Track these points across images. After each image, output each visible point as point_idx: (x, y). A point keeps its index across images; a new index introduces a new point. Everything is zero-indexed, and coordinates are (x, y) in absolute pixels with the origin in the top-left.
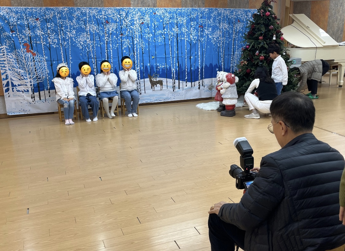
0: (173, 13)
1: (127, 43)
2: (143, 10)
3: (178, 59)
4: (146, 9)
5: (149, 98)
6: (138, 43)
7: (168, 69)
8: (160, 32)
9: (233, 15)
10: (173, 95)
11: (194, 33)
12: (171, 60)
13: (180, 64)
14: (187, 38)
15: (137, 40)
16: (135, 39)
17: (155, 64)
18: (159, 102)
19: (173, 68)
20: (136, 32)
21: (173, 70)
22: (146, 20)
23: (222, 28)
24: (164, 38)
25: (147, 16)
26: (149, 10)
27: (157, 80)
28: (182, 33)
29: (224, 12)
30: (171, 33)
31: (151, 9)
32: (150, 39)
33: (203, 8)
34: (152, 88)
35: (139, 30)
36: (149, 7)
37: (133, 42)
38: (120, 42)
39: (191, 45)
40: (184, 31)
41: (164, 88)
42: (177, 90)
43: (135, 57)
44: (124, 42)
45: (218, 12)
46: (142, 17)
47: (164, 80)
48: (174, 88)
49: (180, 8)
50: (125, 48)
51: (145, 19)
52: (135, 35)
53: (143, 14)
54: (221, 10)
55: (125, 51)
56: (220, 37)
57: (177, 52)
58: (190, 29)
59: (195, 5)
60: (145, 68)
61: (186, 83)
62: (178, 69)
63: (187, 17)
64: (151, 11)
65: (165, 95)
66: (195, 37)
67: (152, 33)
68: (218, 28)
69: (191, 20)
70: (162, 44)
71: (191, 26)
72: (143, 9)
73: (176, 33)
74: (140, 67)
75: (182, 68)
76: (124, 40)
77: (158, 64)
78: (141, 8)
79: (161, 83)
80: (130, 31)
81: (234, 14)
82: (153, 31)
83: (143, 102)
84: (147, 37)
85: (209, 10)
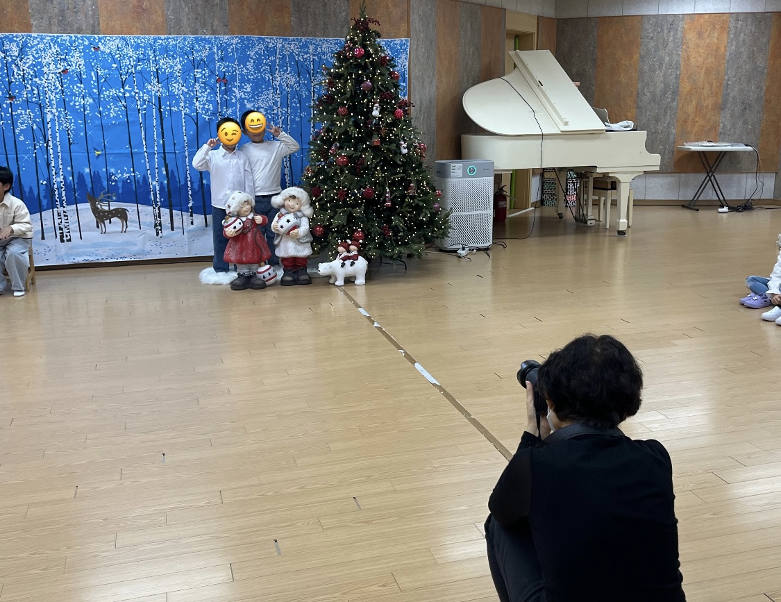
0: (145, 47)
1: (25, 118)
2: (64, 40)
3: (165, 159)
4: (74, 38)
5: (93, 250)
6: (56, 118)
7: (141, 181)
8: (113, 92)
9: (308, 53)
10: (157, 243)
11: (204, 97)
12: (147, 160)
13: (172, 171)
14: (187, 107)
15: (52, 113)
16: (48, 110)
17: (104, 170)
18: (121, 260)
19: (153, 179)
20: (50, 92)
21: (154, 184)
22: (74, 65)
23: (280, 85)
24: (126, 107)
25: (77, 55)
26: (80, 41)
27: (112, 208)
28: (172, 96)
29: (283, 46)
30: (142, 95)
31: (86, 37)
32: (88, 109)
33: (226, 37)
34: (98, 227)
35: (57, 88)
36: (79, 33)
37: (43, 116)
38: (8, 115)
39: (197, 124)
40: (179, 90)
41: (133, 227)
42: (166, 232)
43: (51, 151)
44: (18, 115)
45: (267, 47)
46: (63, 57)
47: (131, 208)
48: (160, 228)
49: (163, 37)
50: (21, 130)
51: (71, 61)
52: (47, 100)
53: (66, 50)
54: (276, 42)
55: (22, 138)
56: (275, 107)
57: (161, 142)
58: (193, 86)
59: (203, 28)
60: (78, 178)
61: (191, 216)
62: (166, 182)
63: (183, 58)
64: (87, 43)
65: (136, 245)
66: (206, 107)
67: (90, 96)
68: (268, 85)
69: (195, 64)
70: (119, 121)
71: (196, 80)
72: (65, 37)
73: (155, 96)
74: (64, 177)
75: (177, 179)
76: (19, 111)
77: (112, 170)
78: (59, 35)
79: (122, 215)
80: (32, 89)
81: (311, 51)
82: (95, 91)
83: (76, 261)
84: (77, 104)
85: (243, 41)
